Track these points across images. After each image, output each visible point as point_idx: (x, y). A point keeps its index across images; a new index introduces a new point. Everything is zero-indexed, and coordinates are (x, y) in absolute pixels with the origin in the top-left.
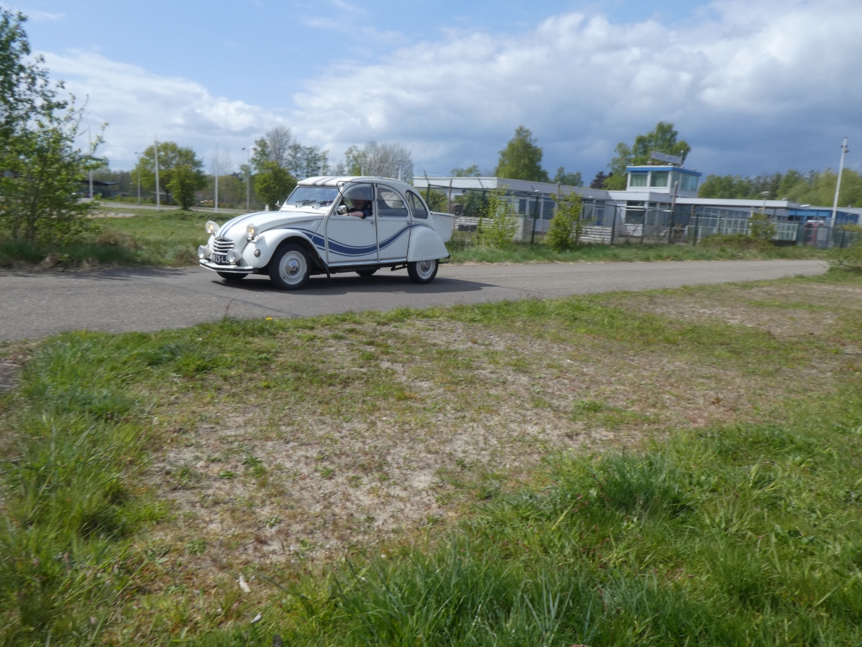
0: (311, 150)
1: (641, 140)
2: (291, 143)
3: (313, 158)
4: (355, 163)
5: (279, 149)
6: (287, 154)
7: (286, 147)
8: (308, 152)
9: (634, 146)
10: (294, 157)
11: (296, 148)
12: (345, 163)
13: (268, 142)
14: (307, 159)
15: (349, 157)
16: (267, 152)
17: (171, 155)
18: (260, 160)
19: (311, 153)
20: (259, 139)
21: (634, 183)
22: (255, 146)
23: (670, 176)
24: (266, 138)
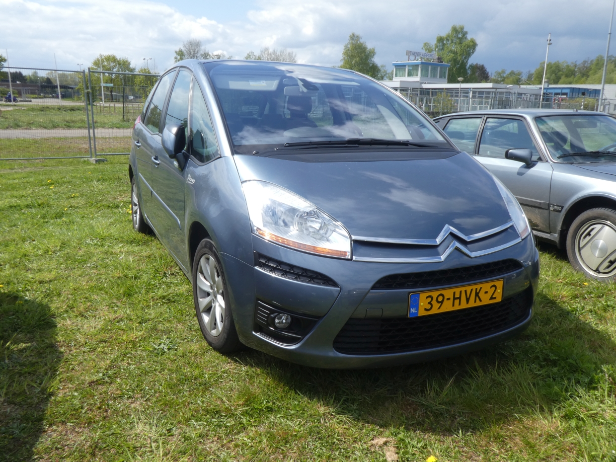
1: (440, 40)
2: (202, 52)
7: (198, 55)
8: (215, 58)
9: (435, 45)
11: (206, 55)
13: (185, 52)
17: (112, 64)
20: (178, 50)
21: (398, 75)
22: (175, 55)
23: (420, 69)
24: (183, 49)
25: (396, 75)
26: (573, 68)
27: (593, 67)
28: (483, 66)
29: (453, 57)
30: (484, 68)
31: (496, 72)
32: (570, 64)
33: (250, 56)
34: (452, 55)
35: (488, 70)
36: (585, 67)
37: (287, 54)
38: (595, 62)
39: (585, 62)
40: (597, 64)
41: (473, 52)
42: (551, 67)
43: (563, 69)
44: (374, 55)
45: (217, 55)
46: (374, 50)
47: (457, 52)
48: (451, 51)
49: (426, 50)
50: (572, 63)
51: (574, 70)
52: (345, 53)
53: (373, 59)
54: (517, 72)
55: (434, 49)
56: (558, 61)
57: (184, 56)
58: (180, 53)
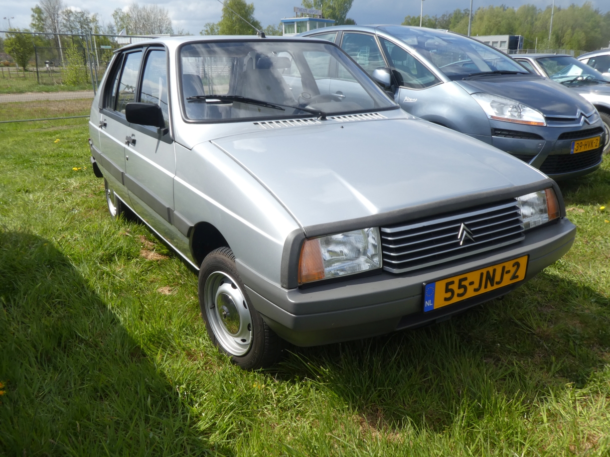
0: (82, 14)
2: (63, 9)
3: (85, 20)
4: (122, 23)
5: (54, 14)
6: (61, 19)
7: (60, 12)
8: (79, 15)
10: (68, 20)
11: (69, 13)
12: (113, 24)
13: (43, 9)
14: (79, 22)
15: (116, 18)
16: (44, 18)
18: (38, 25)
19: (82, 16)
20: (34, 7)
21: (287, 31)
22: (32, 13)
23: (308, 25)
24: (40, 6)
25: (285, 33)
26: (434, 22)
27: (452, 20)
29: (332, 13)
32: (431, 18)
33: (117, 13)
34: (331, 10)
36: (444, 20)
37: (159, 11)
38: (453, 16)
39: (444, 16)
40: (456, 18)
41: (350, 8)
43: (425, 23)
44: (253, 11)
45: (80, 13)
46: (252, 6)
47: (335, 8)
48: (330, 7)
49: (305, 7)
50: (433, 17)
51: (435, 24)
52: (226, 10)
53: (253, 16)
55: (313, 5)
57: (43, 14)
58: (38, 11)
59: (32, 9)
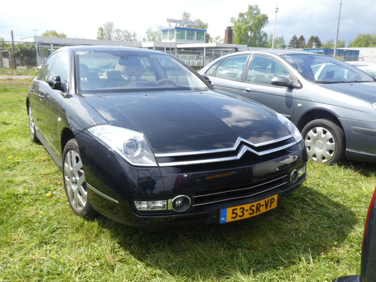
11: (119, 31)
13: (104, 28)
21: (164, 37)
28: (317, 37)
30: (318, 38)
31: (327, 41)
35: (320, 40)
42: (365, 38)
54: (342, 41)
56: (369, 34)
58: (101, 29)
59: (98, 29)
